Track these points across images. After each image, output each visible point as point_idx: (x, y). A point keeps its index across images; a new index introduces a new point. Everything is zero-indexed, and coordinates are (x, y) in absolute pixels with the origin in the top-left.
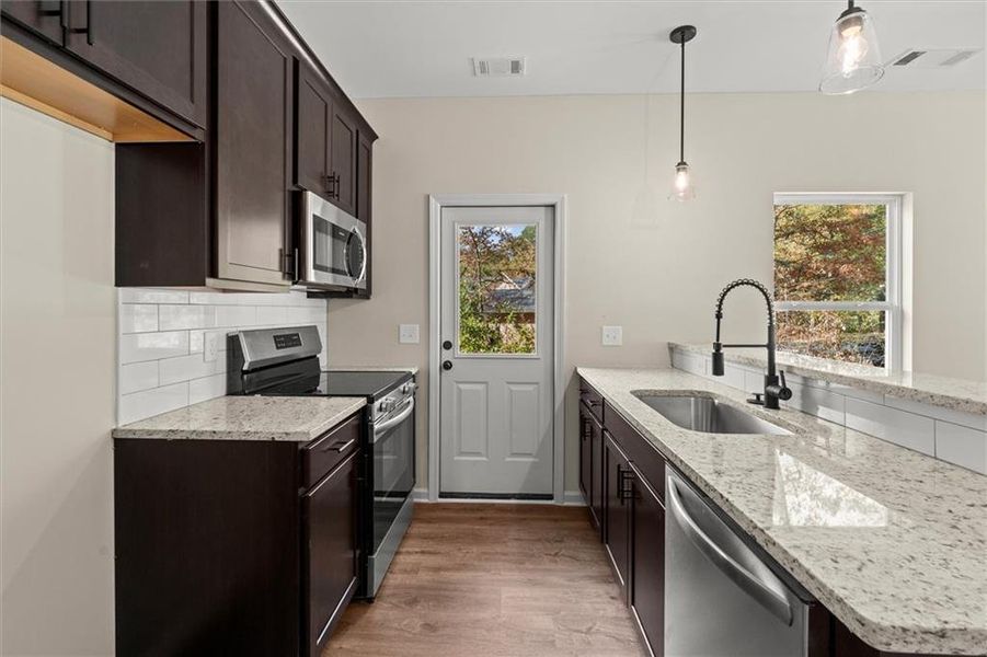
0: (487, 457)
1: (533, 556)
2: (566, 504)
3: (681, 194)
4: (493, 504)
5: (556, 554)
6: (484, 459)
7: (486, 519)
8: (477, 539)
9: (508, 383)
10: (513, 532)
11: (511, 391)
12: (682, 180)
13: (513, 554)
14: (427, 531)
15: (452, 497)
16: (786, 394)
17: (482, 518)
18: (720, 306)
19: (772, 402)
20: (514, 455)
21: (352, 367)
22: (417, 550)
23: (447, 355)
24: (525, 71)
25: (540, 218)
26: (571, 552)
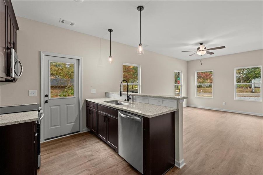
0: (60, 125)
1: (80, 144)
2: (83, 132)
3: (110, 62)
4: (63, 138)
5: (86, 142)
6: (60, 126)
7: (63, 141)
8: (63, 145)
9: (66, 105)
10: (73, 141)
11: (67, 107)
12: (110, 59)
13: (75, 145)
14: (45, 149)
15: (49, 139)
16: (130, 98)
17: (62, 141)
18: (121, 83)
19: (128, 100)
20: (68, 123)
21: (17, 105)
22: (46, 153)
23: (47, 99)
24: (74, 26)
25: (75, 62)
26: (89, 140)
